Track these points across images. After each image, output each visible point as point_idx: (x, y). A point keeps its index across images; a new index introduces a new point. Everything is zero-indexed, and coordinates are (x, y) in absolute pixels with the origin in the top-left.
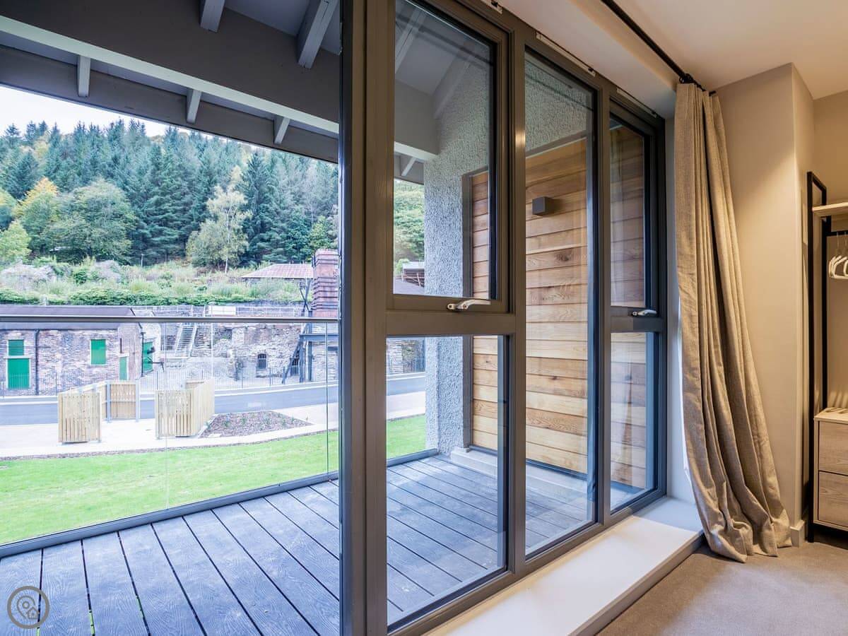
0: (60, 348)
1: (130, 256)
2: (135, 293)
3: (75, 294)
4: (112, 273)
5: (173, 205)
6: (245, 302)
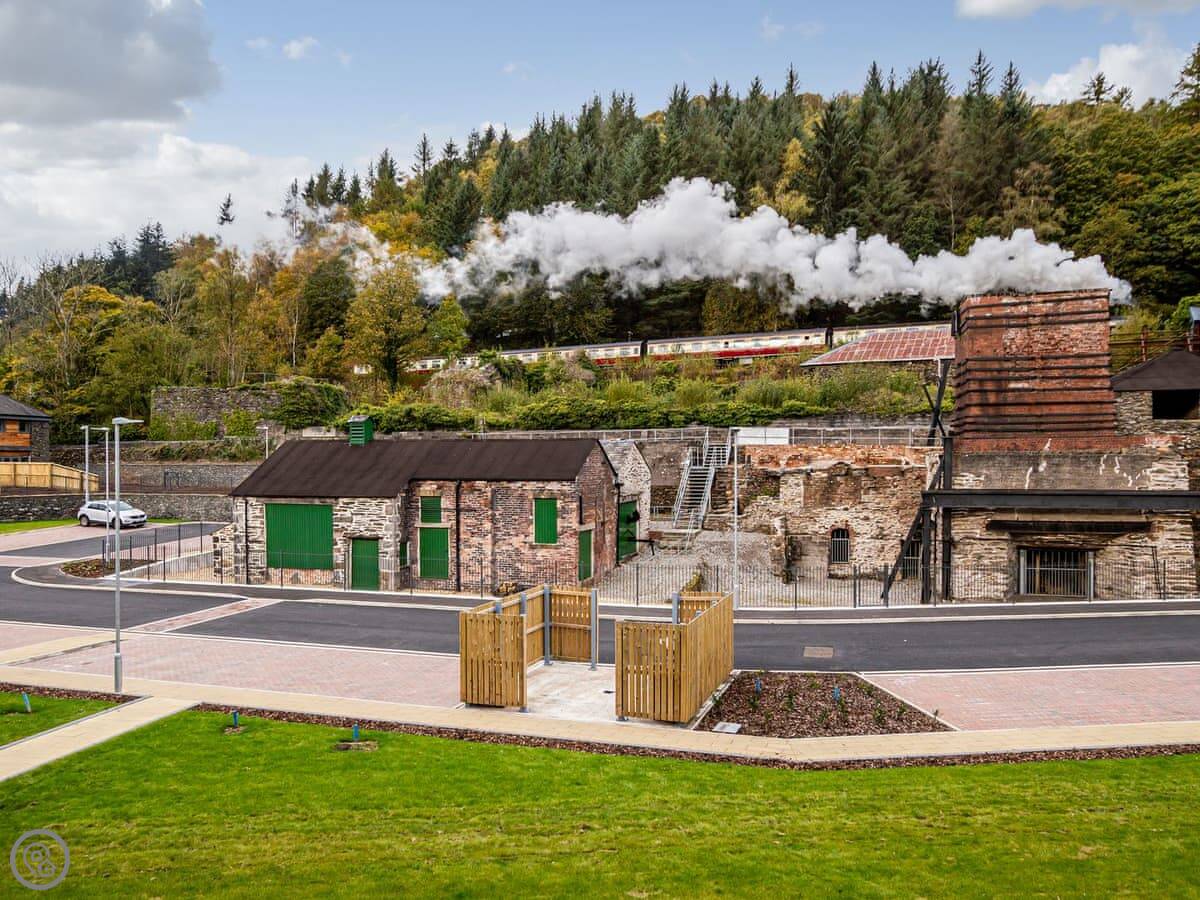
0: (490, 512)
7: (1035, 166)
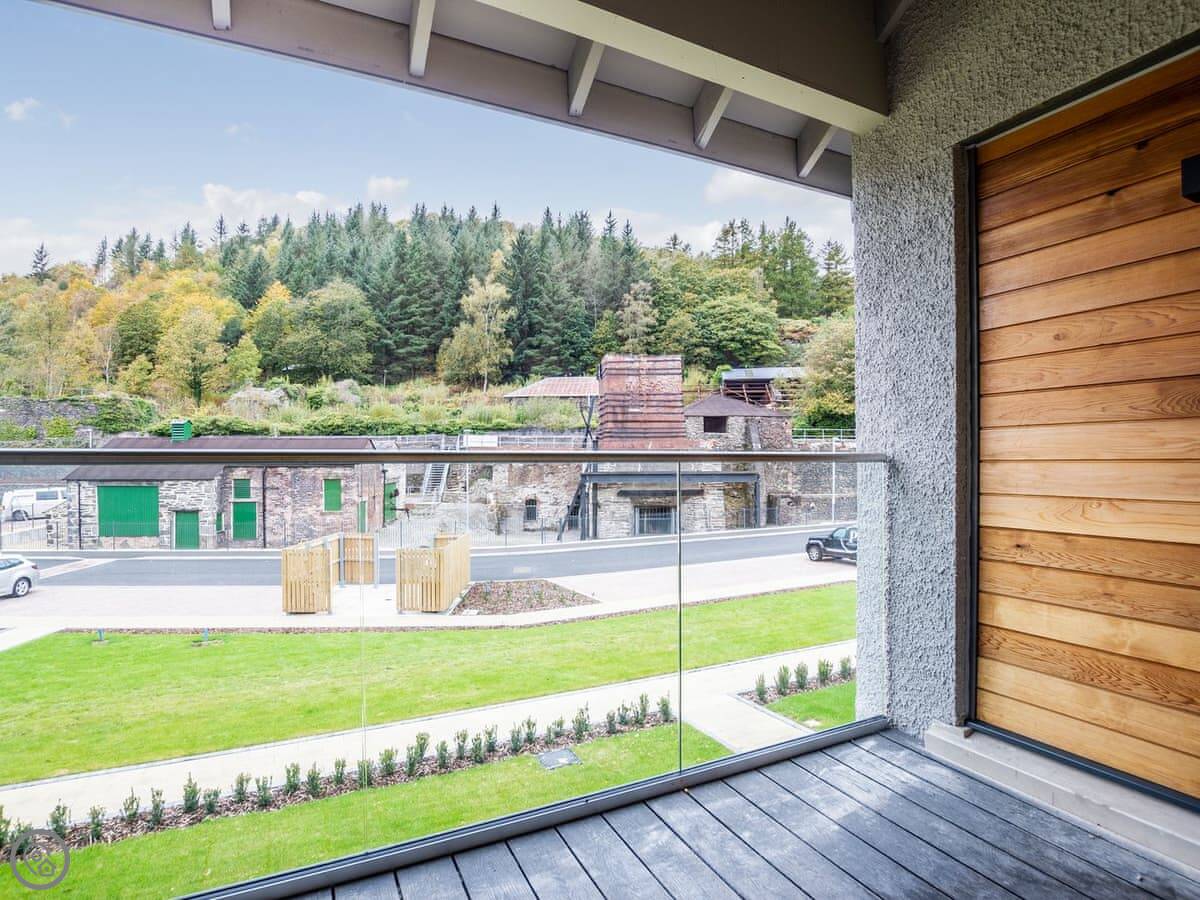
0: (290, 490)
1: (372, 373)
2: (377, 420)
3: (309, 422)
4: (351, 395)
5: (421, 306)
6: (509, 429)
7: (642, 283)
